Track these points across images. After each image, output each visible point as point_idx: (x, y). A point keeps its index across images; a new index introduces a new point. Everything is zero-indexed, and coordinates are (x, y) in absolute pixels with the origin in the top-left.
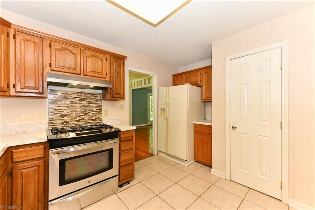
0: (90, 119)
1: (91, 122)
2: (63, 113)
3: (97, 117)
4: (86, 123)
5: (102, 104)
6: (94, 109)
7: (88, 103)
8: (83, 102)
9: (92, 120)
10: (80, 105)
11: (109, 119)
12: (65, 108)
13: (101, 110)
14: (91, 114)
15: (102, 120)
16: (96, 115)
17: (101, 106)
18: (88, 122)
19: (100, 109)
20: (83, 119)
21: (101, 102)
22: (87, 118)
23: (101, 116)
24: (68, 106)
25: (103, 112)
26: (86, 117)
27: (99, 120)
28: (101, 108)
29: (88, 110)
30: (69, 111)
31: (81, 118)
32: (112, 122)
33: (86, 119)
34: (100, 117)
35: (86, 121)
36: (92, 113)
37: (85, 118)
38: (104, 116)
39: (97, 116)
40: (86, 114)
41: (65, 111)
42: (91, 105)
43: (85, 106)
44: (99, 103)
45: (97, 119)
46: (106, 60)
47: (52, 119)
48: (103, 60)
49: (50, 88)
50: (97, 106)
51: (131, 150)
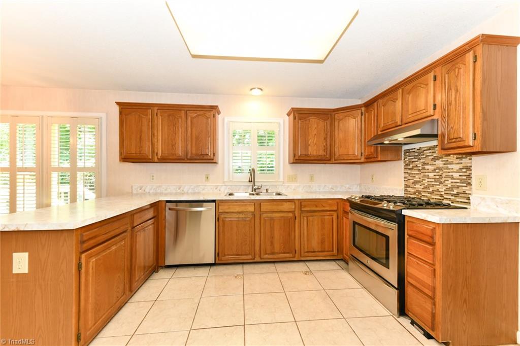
0: (448, 192)
1: (450, 199)
2: (415, 179)
3: (461, 190)
4: (443, 198)
5: (471, 163)
6: (456, 175)
7: (444, 164)
8: (437, 162)
9: (452, 195)
11: (484, 199)
12: (417, 172)
13: (469, 177)
14: (449, 184)
15: (471, 198)
16: (458, 187)
17: (469, 168)
18: (445, 197)
19: (467, 174)
20: (438, 191)
21: (470, 159)
22: (443, 190)
23: (471, 189)
24: (419, 170)
25: (474, 181)
26: (442, 188)
27: (465, 197)
28: (468, 172)
29: (444, 175)
31: (435, 188)
33: (442, 192)
34: (467, 192)
35: (441, 196)
36: (452, 182)
37: (440, 190)
38: (477, 190)
39: (460, 188)
40: (441, 183)
41: (417, 176)
42: (450, 166)
43: (440, 169)
44: (466, 161)
45: (460, 195)
46: (435, 80)
47: (406, 186)
48: (427, 85)
49: (405, 148)
50: (460, 169)
51: (427, 266)
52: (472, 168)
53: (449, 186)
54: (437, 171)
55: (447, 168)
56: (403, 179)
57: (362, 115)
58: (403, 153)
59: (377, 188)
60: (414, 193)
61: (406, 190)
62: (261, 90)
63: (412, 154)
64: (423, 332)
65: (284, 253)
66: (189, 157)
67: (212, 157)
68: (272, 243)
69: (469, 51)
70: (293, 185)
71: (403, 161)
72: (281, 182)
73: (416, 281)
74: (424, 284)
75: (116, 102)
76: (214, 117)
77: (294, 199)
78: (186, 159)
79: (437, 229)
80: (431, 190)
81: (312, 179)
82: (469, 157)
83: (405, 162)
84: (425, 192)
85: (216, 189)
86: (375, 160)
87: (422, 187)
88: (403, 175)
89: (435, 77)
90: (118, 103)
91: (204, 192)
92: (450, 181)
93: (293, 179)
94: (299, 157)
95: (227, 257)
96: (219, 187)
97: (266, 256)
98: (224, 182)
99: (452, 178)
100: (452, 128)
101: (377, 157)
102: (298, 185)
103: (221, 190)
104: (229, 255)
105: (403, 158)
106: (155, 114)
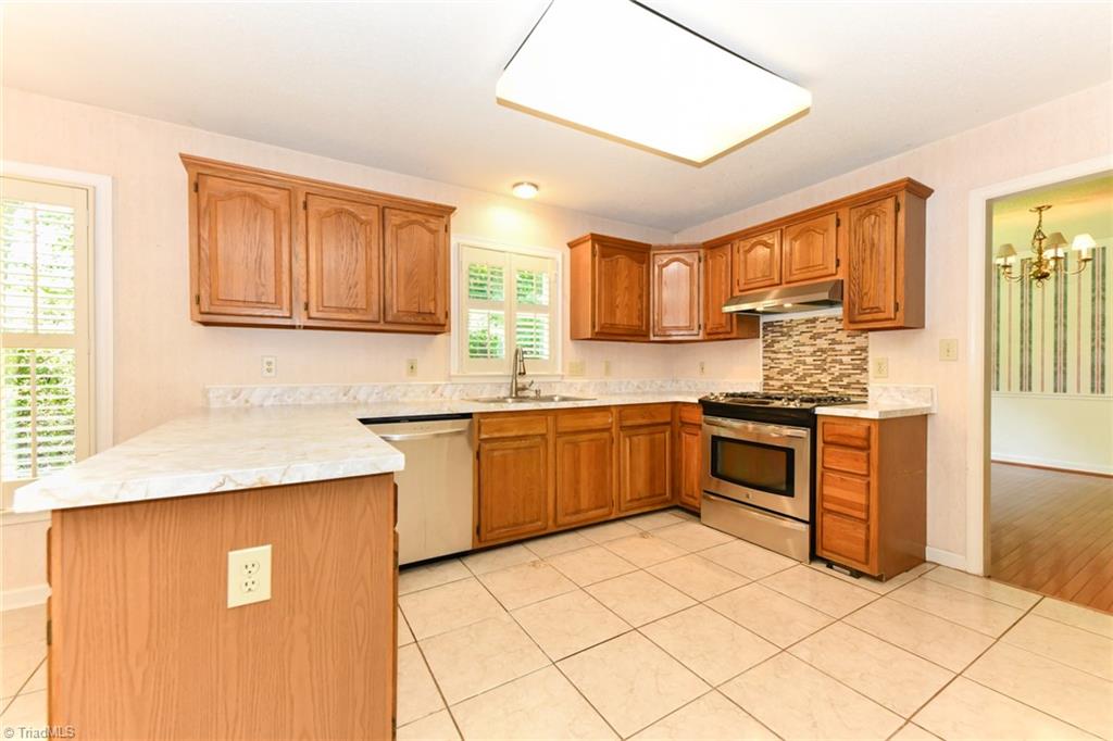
0: (835, 383)
2: (782, 367)
3: (853, 379)
5: (867, 342)
6: (846, 359)
8: (818, 341)
10: (812, 349)
11: (885, 389)
12: (786, 356)
13: (865, 360)
14: (836, 371)
15: (869, 388)
17: (864, 349)
19: (862, 357)
20: (819, 382)
21: (866, 337)
22: (827, 381)
23: (864, 379)
24: (790, 353)
25: (871, 366)
26: (825, 378)
27: (859, 388)
28: (864, 355)
29: (829, 359)
30: (791, 362)
31: (815, 378)
32: (900, 398)
33: (825, 383)
34: (862, 381)
35: (824, 388)
36: (840, 369)
37: (822, 381)
38: (876, 377)
39: (852, 376)
40: (824, 370)
41: (785, 362)
42: (837, 347)
43: (823, 351)
44: (860, 341)
45: (853, 386)
46: (838, 225)
47: (767, 378)
48: (826, 230)
49: (764, 319)
50: (853, 350)
51: (858, 481)
52: (870, 349)
53: (837, 374)
54: (819, 353)
55: (834, 350)
56: (761, 367)
57: (700, 261)
58: (761, 327)
59: (713, 384)
60: (782, 387)
61: (765, 384)
62: (536, 186)
63: (778, 329)
64: (848, 572)
65: (596, 508)
66: (389, 318)
67: (442, 321)
68: (576, 493)
69: (888, 196)
70: (580, 381)
71: (761, 339)
72: (558, 375)
73: (839, 504)
74: (851, 505)
75: (182, 156)
76: (446, 231)
77: (609, 406)
78: (382, 322)
79: (873, 426)
80: (808, 382)
81: (608, 371)
82: (864, 335)
83: (764, 341)
84: (798, 385)
85: (434, 392)
86: (728, 336)
87: (795, 377)
88: (761, 361)
89: (838, 221)
90: (188, 161)
91: (406, 400)
92: (838, 366)
93: (578, 370)
94: (602, 327)
95: (497, 532)
96: (440, 388)
97: (568, 519)
98: (450, 377)
99: (841, 363)
100: (866, 294)
101: (732, 331)
102: (586, 381)
103: (445, 394)
104: (499, 528)
105: (761, 336)
106: (301, 205)
